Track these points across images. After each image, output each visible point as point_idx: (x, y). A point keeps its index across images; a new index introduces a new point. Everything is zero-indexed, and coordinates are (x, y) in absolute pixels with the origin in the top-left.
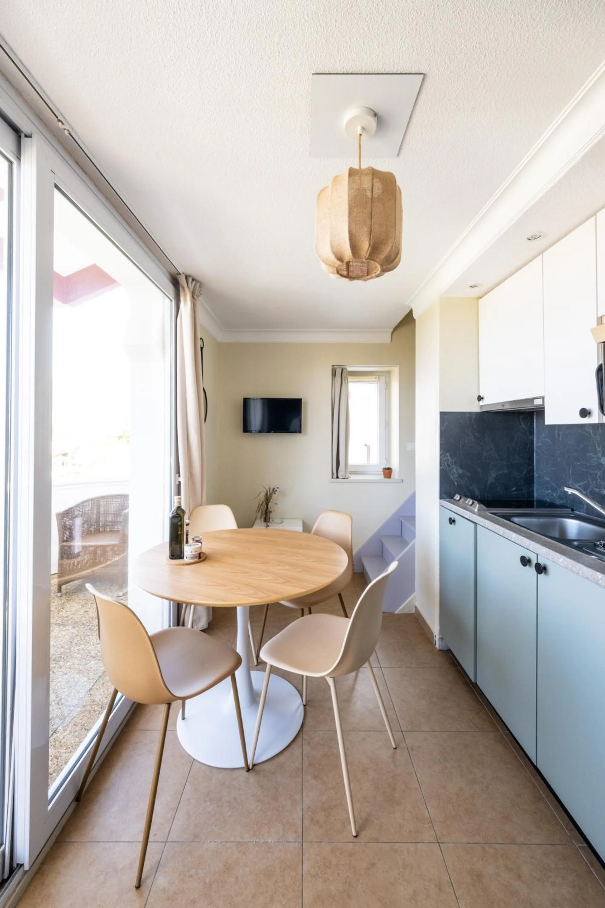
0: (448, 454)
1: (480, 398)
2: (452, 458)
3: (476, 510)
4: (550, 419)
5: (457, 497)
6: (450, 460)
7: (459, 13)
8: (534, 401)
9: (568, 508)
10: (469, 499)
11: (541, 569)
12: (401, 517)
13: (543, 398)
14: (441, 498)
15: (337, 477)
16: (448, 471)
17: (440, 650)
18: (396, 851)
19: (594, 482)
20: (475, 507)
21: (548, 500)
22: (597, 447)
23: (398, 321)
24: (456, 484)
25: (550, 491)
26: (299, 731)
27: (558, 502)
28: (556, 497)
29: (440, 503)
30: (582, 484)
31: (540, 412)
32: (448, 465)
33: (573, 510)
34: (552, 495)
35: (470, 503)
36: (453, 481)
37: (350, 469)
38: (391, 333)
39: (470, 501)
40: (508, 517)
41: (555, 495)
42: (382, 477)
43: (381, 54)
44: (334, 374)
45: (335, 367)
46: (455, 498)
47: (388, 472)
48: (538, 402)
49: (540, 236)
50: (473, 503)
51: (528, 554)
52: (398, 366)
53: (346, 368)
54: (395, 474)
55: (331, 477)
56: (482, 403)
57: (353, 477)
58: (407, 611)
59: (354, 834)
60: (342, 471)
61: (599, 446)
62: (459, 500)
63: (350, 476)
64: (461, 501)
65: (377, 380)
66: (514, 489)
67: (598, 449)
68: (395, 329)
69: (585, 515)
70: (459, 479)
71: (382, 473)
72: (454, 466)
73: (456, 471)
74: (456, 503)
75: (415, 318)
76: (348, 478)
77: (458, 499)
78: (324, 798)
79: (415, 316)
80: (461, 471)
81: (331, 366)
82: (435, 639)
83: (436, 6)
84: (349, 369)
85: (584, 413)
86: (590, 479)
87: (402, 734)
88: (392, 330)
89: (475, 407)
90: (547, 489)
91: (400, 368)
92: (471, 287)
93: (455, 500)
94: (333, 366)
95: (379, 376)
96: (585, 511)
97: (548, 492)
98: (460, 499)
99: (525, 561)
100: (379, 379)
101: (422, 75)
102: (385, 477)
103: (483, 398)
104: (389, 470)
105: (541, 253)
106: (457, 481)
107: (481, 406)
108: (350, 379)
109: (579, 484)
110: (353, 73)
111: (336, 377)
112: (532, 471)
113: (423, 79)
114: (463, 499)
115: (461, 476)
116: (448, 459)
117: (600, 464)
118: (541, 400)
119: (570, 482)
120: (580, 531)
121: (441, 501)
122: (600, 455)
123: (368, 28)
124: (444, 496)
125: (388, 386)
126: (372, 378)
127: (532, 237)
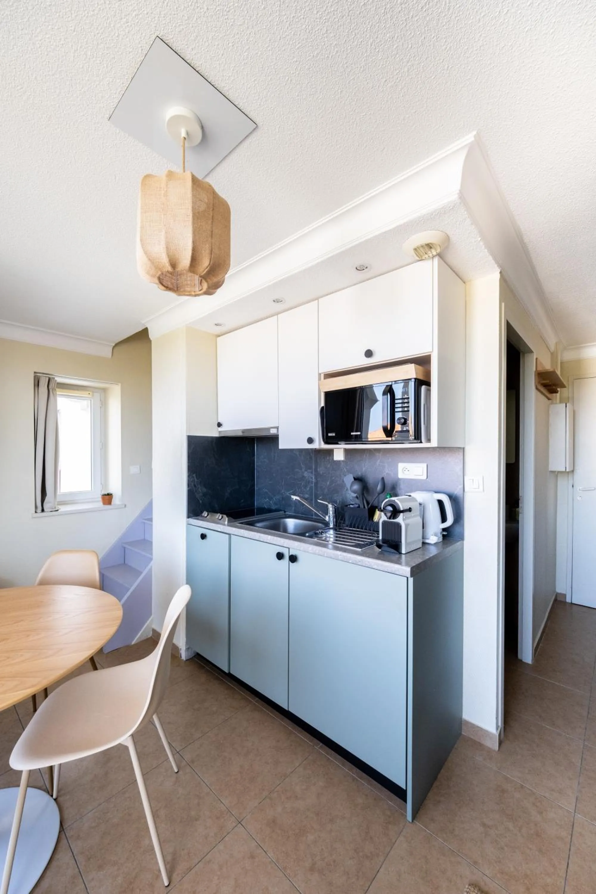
0: (194, 475)
1: (219, 425)
2: (197, 479)
3: (226, 523)
4: (283, 445)
5: (205, 514)
6: (196, 480)
7: (301, 100)
8: (270, 430)
9: (281, 511)
10: (219, 514)
11: (293, 559)
12: (126, 543)
13: (277, 428)
14: (189, 517)
15: (43, 510)
16: (194, 491)
17: (187, 660)
18: (209, 862)
19: (300, 490)
20: (225, 521)
21: (266, 507)
22: (302, 464)
23: (125, 337)
24: (201, 502)
25: (267, 499)
26: (60, 832)
27: (274, 507)
28: (272, 504)
29: (187, 522)
30: (291, 492)
31: (274, 439)
32: (195, 486)
33: (285, 512)
34: (269, 502)
35: (220, 518)
36: (198, 500)
37: (58, 499)
38: (112, 347)
39: (219, 516)
40: (251, 524)
41: (271, 502)
42: (101, 504)
43: (232, 78)
44: (37, 384)
45: (38, 374)
46: (203, 514)
47: (108, 498)
48: (273, 431)
49: (282, 301)
50: (222, 517)
51: (281, 550)
52: (120, 384)
53: (54, 378)
54: (116, 501)
55: (34, 512)
56: (220, 429)
57: (63, 509)
58: (144, 638)
59: (166, 884)
60: (50, 502)
61: (303, 465)
62: (206, 517)
63: (60, 507)
64: (208, 517)
65: (90, 396)
66: (242, 501)
67: (302, 466)
68: (117, 345)
69: (293, 514)
70: (203, 497)
71: (100, 499)
72: (199, 486)
73: (202, 489)
74: (204, 519)
75: (151, 339)
76: (57, 510)
77: (206, 515)
78: (120, 880)
79: (151, 336)
80: (205, 490)
81: (33, 373)
82: (180, 652)
83: (290, 79)
84: (59, 380)
85: (310, 441)
86: (296, 488)
87: (179, 755)
88: (114, 345)
89: (214, 433)
90: (265, 498)
91: (122, 386)
92: (216, 325)
93: (204, 517)
94: (35, 373)
95: (93, 392)
96: (293, 511)
97: (266, 501)
98: (208, 515)
99: (280, 556)
100: (93, 395)
101: (256, 125)
102: (104, 504)
103: (221, 425)
104: (109, 496)
105: (277, 314)
106: (201, 500)
107: (220, 432)
108: (59, 392)
109: (289, 492)
110: (200, 72)
111: (40, 388)
112: (253, 485)
113: (255, 129)
114: (210, 515)
115: (205, 495)
116: (194, 480)
117: (303, 477)
118: (276, 429)
119: (283, 491)
120: (296, 526)
121: (188, 519)
122: (303, 470)
123: (233, 45)
124: (190, 514)
125: (104, 405)
126: (85, 394)
127: (276, 300)
